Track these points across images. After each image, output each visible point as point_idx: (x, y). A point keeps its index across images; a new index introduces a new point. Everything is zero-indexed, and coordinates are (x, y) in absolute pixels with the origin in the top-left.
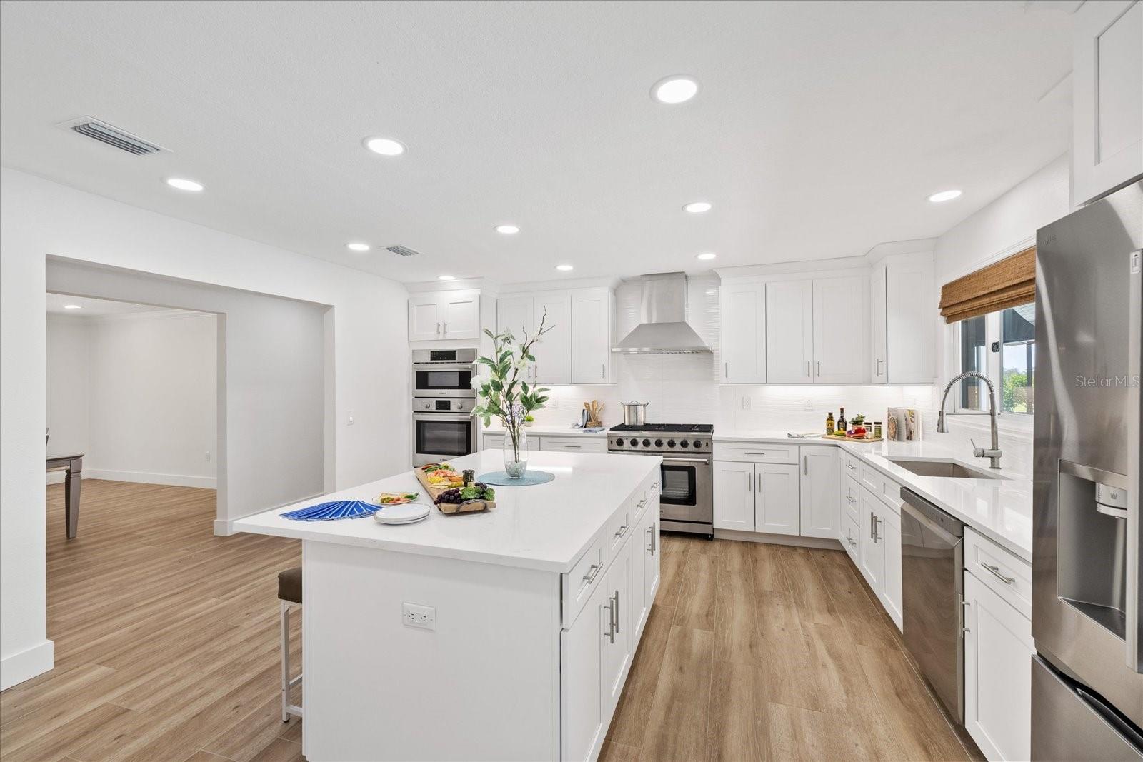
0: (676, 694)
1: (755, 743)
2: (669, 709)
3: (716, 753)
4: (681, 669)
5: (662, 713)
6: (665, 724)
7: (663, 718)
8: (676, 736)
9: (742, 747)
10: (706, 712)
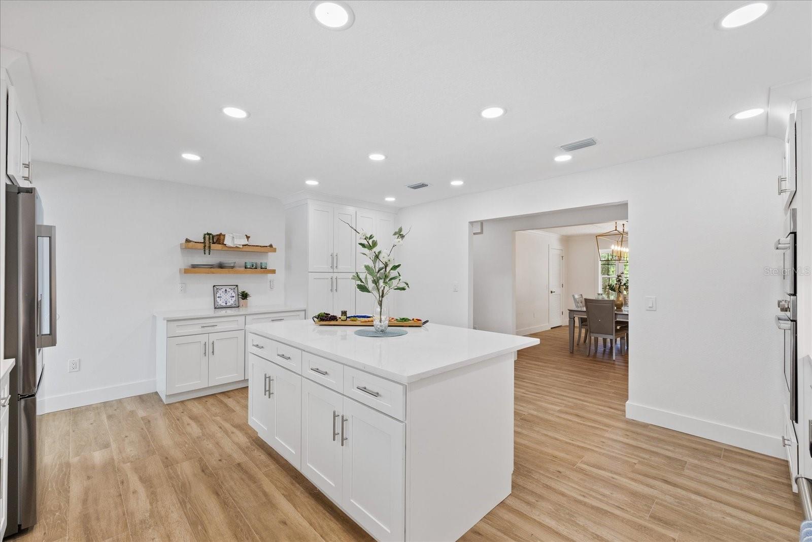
0: (270, 504)
1: (198, 513)
2: (265, 494)
3: (220, 494)
4: (285, 523)
5: (267, 490)
6: (260, 487)
7: (264, 489)
8: (249, 486)
9: (206, 506)
10: (241, 509)
